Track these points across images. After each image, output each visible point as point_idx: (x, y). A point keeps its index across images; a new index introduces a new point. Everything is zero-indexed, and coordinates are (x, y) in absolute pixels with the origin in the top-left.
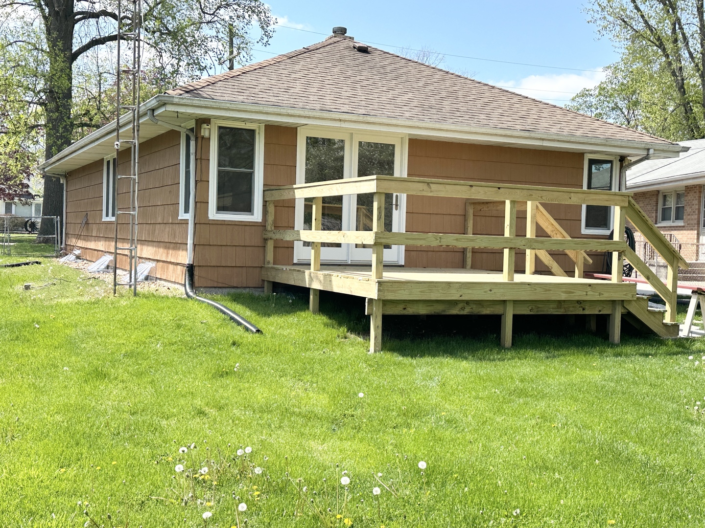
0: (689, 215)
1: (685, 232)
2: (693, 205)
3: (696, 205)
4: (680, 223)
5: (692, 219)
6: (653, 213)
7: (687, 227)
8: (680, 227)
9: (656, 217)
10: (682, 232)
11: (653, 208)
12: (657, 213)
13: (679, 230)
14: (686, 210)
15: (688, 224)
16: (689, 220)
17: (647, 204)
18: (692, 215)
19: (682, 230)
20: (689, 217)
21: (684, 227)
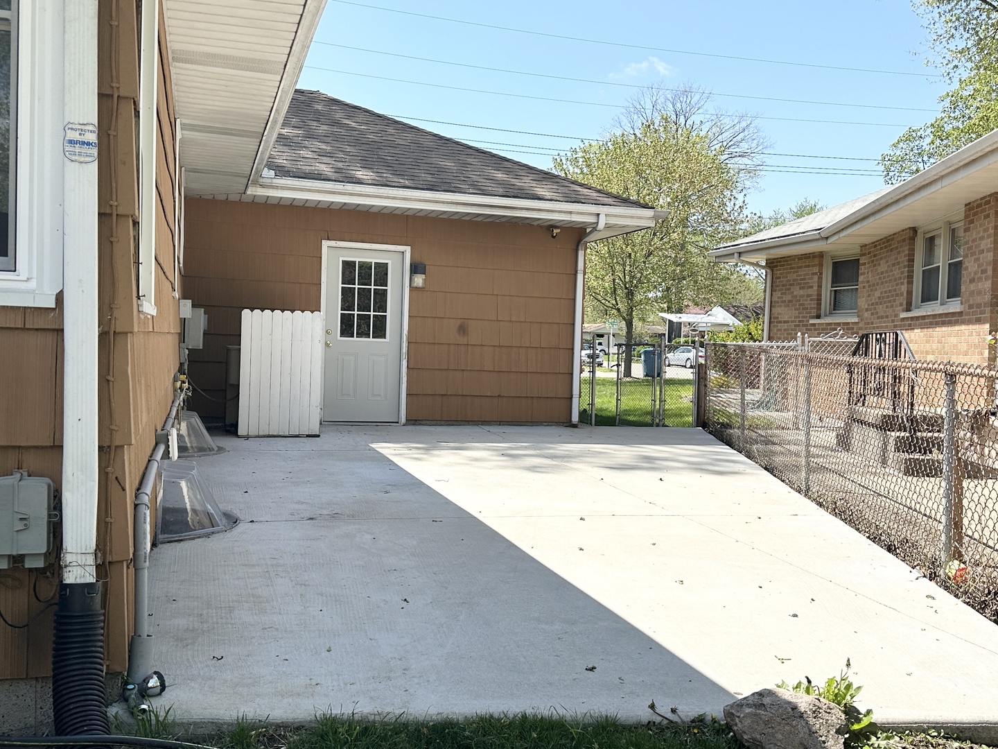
0: (972, 281)
1: (963, 327)
2: (982, 252)
3: (988, 251)
4: (955, 306)
5: (979, 293)
6: (902, 283)
7: (968, 314)
8: (953, 314)
9: (910, 293)
10: (957, 328)
11: (902, 273)
12: (910, 283)
13: (950, 323)
14: (967, 268)
15: (971, 307)
16: (972, 293)
17: (893, 265)
18: (980, 279)
19: (956, 323)
20: (972, 287)
21: (960, 313)
